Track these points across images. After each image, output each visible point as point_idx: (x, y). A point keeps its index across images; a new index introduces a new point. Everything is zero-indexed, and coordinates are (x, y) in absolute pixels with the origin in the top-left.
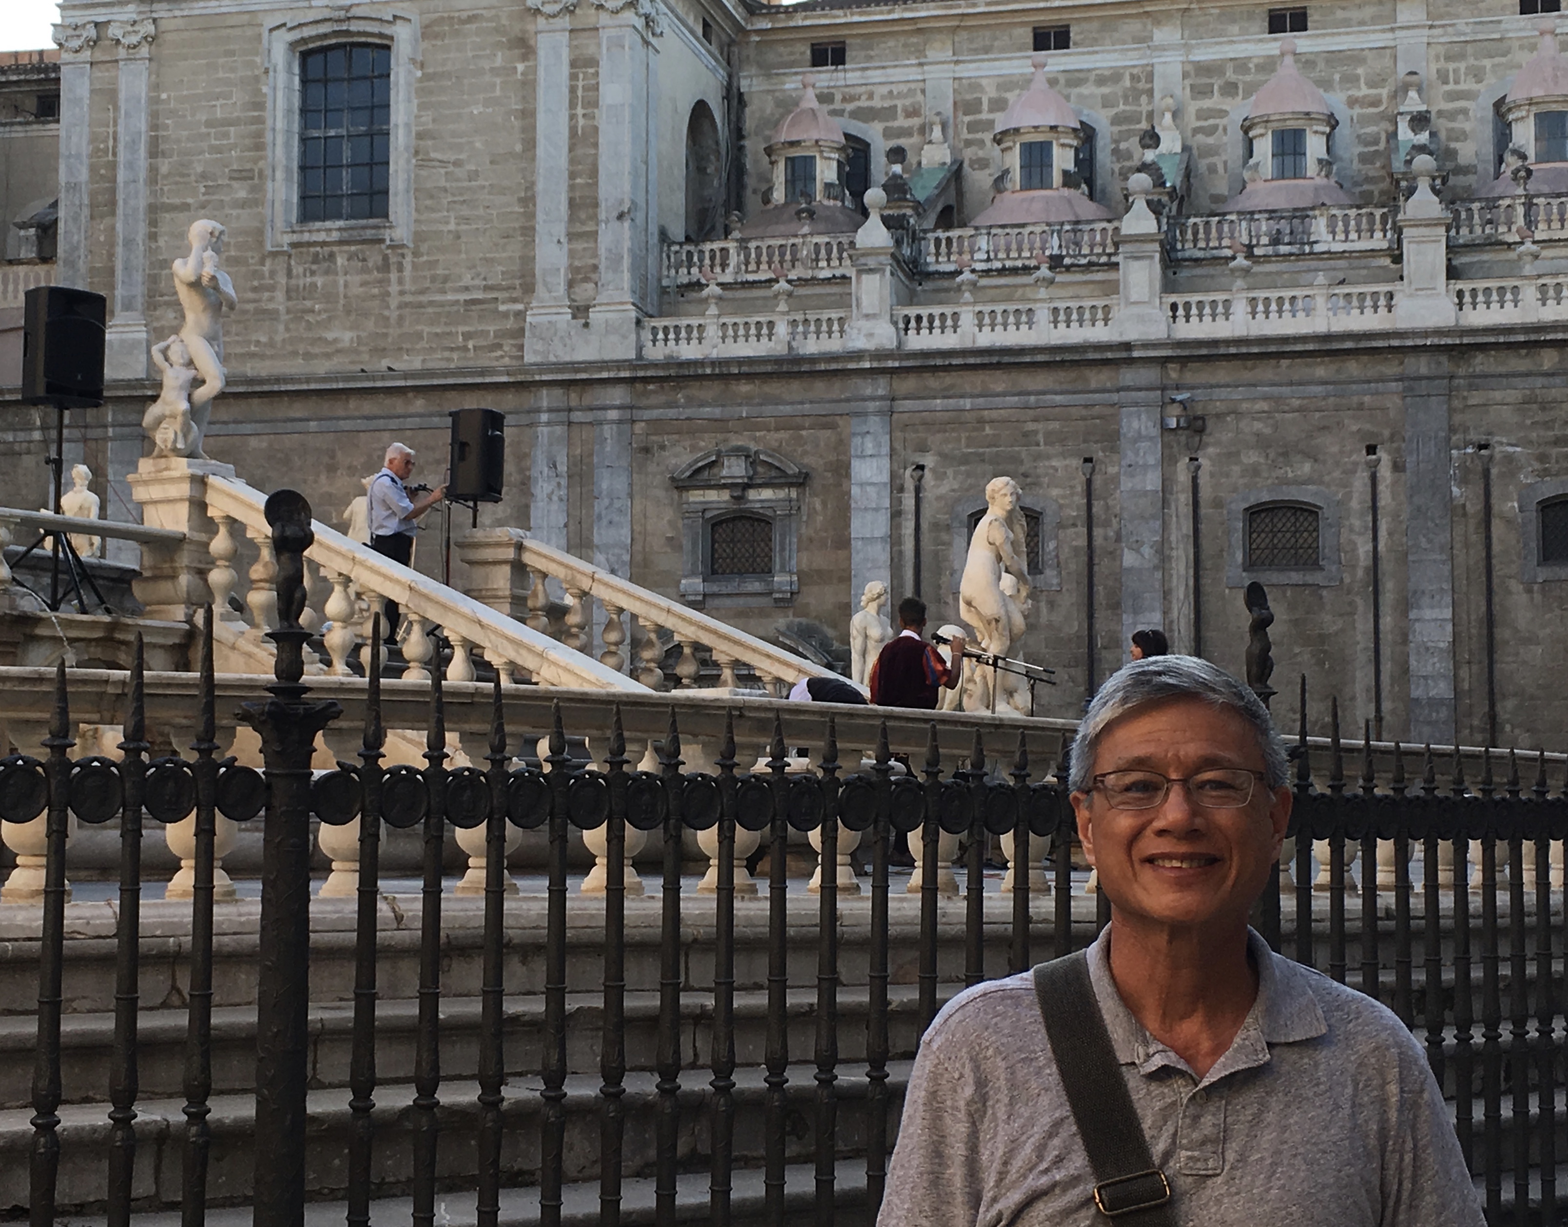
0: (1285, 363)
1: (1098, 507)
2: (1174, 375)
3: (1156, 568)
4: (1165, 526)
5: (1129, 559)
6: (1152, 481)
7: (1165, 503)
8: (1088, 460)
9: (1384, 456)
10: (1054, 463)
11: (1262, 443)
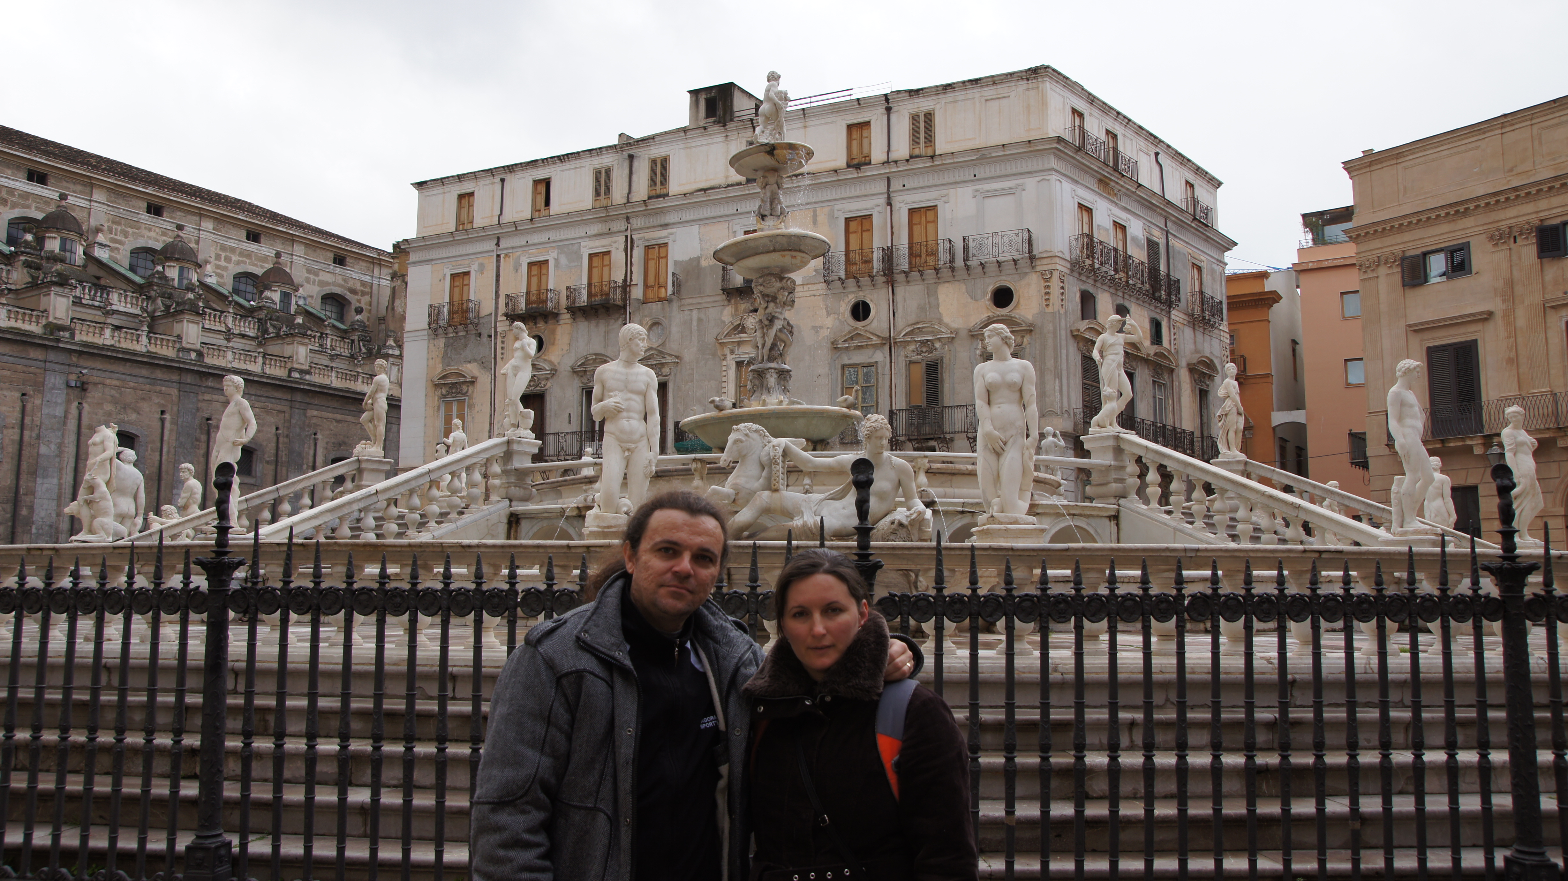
0: (129, 364)
1: (27, 420)
2: (74, 359)
3: (57, 456)
4: (63, 436)
5: (43, 450)
6: (59, 411)
7: (65, 423)
8: (23, 395)
9: (167, 416)
10: (5, 393)
11: (115, 401)
